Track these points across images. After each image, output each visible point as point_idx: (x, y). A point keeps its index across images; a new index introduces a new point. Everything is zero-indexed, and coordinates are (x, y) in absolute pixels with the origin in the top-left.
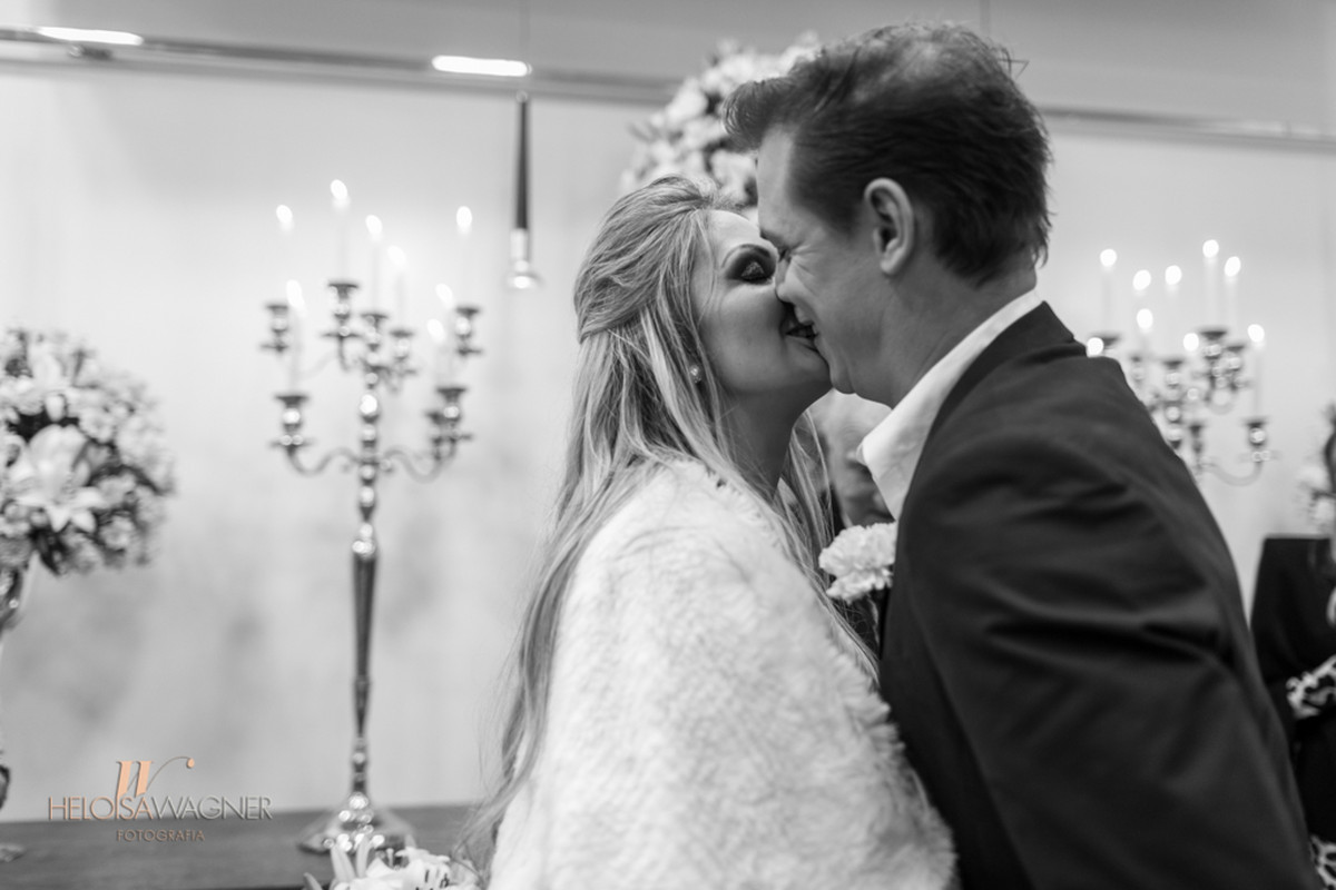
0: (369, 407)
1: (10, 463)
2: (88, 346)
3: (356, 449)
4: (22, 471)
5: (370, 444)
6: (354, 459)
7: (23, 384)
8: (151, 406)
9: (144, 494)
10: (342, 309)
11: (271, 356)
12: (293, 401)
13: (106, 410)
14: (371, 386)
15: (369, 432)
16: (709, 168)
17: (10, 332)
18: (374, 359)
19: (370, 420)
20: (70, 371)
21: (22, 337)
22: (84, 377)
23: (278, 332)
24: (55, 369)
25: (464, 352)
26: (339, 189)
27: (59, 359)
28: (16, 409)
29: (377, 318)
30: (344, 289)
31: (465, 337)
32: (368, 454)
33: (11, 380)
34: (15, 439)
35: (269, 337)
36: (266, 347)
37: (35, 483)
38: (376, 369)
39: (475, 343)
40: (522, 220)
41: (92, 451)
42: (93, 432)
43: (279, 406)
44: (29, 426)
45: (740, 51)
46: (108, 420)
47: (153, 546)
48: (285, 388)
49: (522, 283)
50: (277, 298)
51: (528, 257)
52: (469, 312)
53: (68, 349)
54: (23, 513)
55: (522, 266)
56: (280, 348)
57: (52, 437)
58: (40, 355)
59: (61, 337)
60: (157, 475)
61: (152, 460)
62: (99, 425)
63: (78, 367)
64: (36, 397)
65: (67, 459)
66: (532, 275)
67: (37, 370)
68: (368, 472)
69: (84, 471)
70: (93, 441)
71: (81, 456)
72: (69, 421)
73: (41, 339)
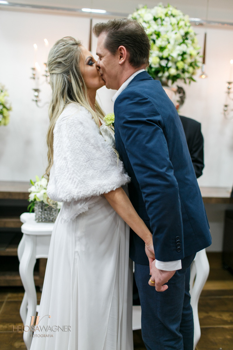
8: (6, 90)
9: (5, 110)
11: (32, 80)
12: (36, 90)
23: (34, 75)
26: (46, 41)
35: (32, 76)
36: (31, 78)
40: (90, 49)
43: (33, 92)
45: (143, 8)
47: (7, 121)
48: (35, 88)
50: (33, 67)
56: (34, 78)
60: (8, 106)
61: (6, 103)
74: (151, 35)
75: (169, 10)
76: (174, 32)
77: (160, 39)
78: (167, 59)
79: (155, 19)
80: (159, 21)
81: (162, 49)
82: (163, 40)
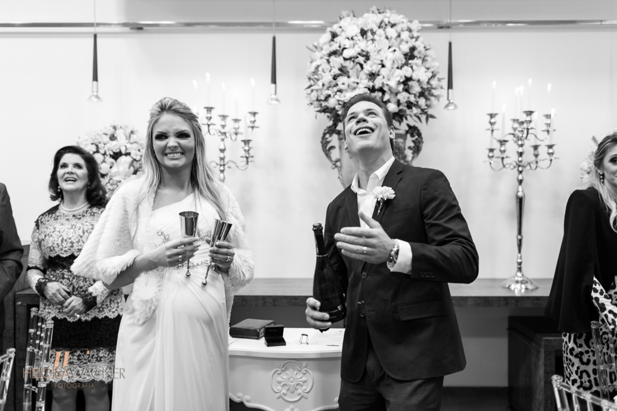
0: (222, 147)
1: (111, 167)
2: (135, 130)
3: (218, 161)
4: (114, 169)
5: (222, 159)
6: (217, 164)
7: (114, 143)
10: (209, 115)
13: (139, 151)
14: (223, 140)
15: (222, 155)
16: (328, 62)
17: (112, 126)
18: (223, 131)
19: (222, 151)
20: (128, 138)
21: (115, 128)
22: (132, 140)
24: (124, 138)
25: (253, 127)
26: (208, 75)
27: (125, 135)
28: (112, 151)
29: (224, 117)
30: (209, 109)
31: (254, 122)
32: (222, 163)
33: (111, 142)
34: (113, 160)
37: (118, 173)
38: (225, 133)
39: (256, 124)
40: (274, 81)
41: (135, 162)
42: (135, 157)
44: (116, 156)
45: (348, 16)
46: (139, 153)
49: (274, 102)
51: (276, 94)
52: (254, 114)
53: (129, 131)
54: (115, 182)
55: (274, 96)
57: (123, 159)
58: (120, 134)
59: (126, 127)
62: (136, 155)
63: (130, 136)
64: (118, 147)
65: (127, 166)
66: (278, 100)
67: (118, 138)
68: (222, 168)
69: (132, 169)
70: (135, 160)
71: (131, 164)
72: (128, 154)
73: (121, 127)
74: (357, 57)
75: (386, 17)
76: (392, 49)
77: (369, 62)
78: (381, 90)
79: (363, 33)
80: (369, 34)
81: (373, 76)
82: (374, 63)
